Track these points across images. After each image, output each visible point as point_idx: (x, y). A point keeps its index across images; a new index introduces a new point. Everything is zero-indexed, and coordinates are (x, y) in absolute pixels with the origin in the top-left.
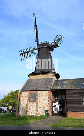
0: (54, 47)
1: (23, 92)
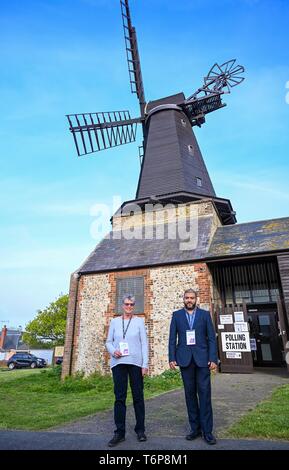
0: (204, 108)
1: (87, 279)
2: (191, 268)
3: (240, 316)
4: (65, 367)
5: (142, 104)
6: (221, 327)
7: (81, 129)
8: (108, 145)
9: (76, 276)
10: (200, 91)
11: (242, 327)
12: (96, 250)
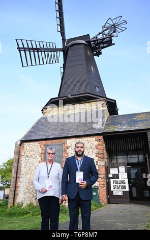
1: (26, 144)
2: (93, 139)
3: (122, 169)
4: (10, 200)
5: (64, 40)
6: (110, 176)
7: (25, 49)
8: (41, 63)
9: (19, 143)
10: (100, 34)
11: (123, 176)
12: (32, 128)
